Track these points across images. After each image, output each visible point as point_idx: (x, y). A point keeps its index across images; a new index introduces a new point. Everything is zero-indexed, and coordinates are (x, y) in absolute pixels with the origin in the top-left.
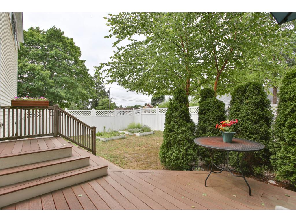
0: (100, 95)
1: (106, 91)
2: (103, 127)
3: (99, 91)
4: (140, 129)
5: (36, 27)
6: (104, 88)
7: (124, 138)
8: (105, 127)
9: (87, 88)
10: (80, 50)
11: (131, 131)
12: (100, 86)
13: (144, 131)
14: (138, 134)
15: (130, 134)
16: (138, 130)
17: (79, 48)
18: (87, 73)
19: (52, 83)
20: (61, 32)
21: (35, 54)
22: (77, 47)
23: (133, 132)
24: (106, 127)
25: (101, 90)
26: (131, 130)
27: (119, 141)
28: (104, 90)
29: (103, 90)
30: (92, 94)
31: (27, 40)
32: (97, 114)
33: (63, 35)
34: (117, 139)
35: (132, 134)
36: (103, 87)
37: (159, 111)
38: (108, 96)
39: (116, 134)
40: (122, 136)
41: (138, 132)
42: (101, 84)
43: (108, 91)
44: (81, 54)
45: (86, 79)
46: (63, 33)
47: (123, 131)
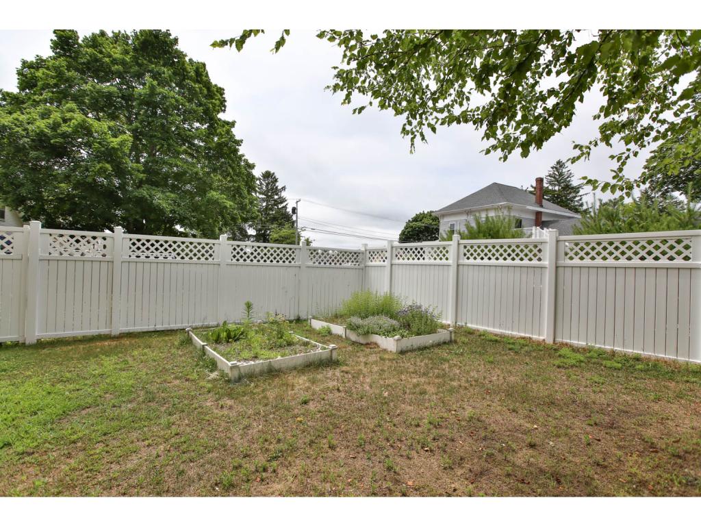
0: (274, 219)
1: (289, 210)
2: (245, 307)
3: (271, 209)
4: (391, 318)
5: (113, 32)
6: (284, 204)
7: (329, 363)
8: (249, 306)
9: (235, 194)
10: (224, 96)
11: (358, 327)
12: (276, 197)
13: (414, 329)
14: (389, 344)
15: (353, 337)
16: (386, 321)
17: (221, 91)
18: (237, 151)
19: (139, 171)
20: (171, 37)
21: (97, 92)
22: (216, 85)
23: (367, 333)
24: (254, 306)
25: (278, 208)
26: (356, 320)
27: (301, 381)
28: (285, 207)
29: (283, 207)
30: (248, 212)
31: (81, 58)
32: (234, 256)
33: (175, 47)
34: (295, 368)
35: (362, 340)
36: (283, 200)
37: (463, 250)
38: (293, 222)
39: (297, 337)
40: (320, 350)
41: (388, 332)
42: (277, 194)
43: (294, 210)
44: (225, 106)
45: (233, 168)
46: (176, 40)
47: (326, 320)
